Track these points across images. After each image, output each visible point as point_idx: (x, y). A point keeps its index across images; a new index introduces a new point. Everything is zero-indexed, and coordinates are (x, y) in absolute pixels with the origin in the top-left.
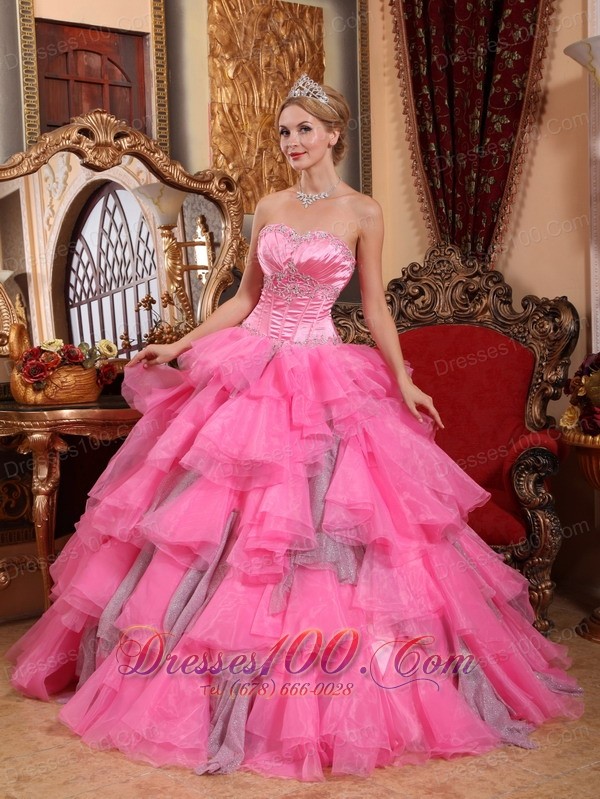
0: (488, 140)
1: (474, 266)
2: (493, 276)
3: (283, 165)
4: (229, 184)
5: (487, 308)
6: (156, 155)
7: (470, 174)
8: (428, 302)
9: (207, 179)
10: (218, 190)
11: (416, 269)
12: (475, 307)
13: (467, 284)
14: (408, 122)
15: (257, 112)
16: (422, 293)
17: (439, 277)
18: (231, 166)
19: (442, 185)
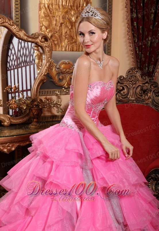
0: (157, 23)
1: (146, 79)
2: (153, 84)
3: (72, 30)
4: (46, 39)
5: (150, 98)
6: (13, 27)
7: (148, 38)
8: (126, 93)
9: (36, 37)
10: (41, 41)
11: (122, 78)
12: (145, 97)
13: (143, 87)
14: (127, 12)
15: (61, 7)
16: (123, 89)
17: (131, 83)
18: (48, 30)
19: (138, 41)
